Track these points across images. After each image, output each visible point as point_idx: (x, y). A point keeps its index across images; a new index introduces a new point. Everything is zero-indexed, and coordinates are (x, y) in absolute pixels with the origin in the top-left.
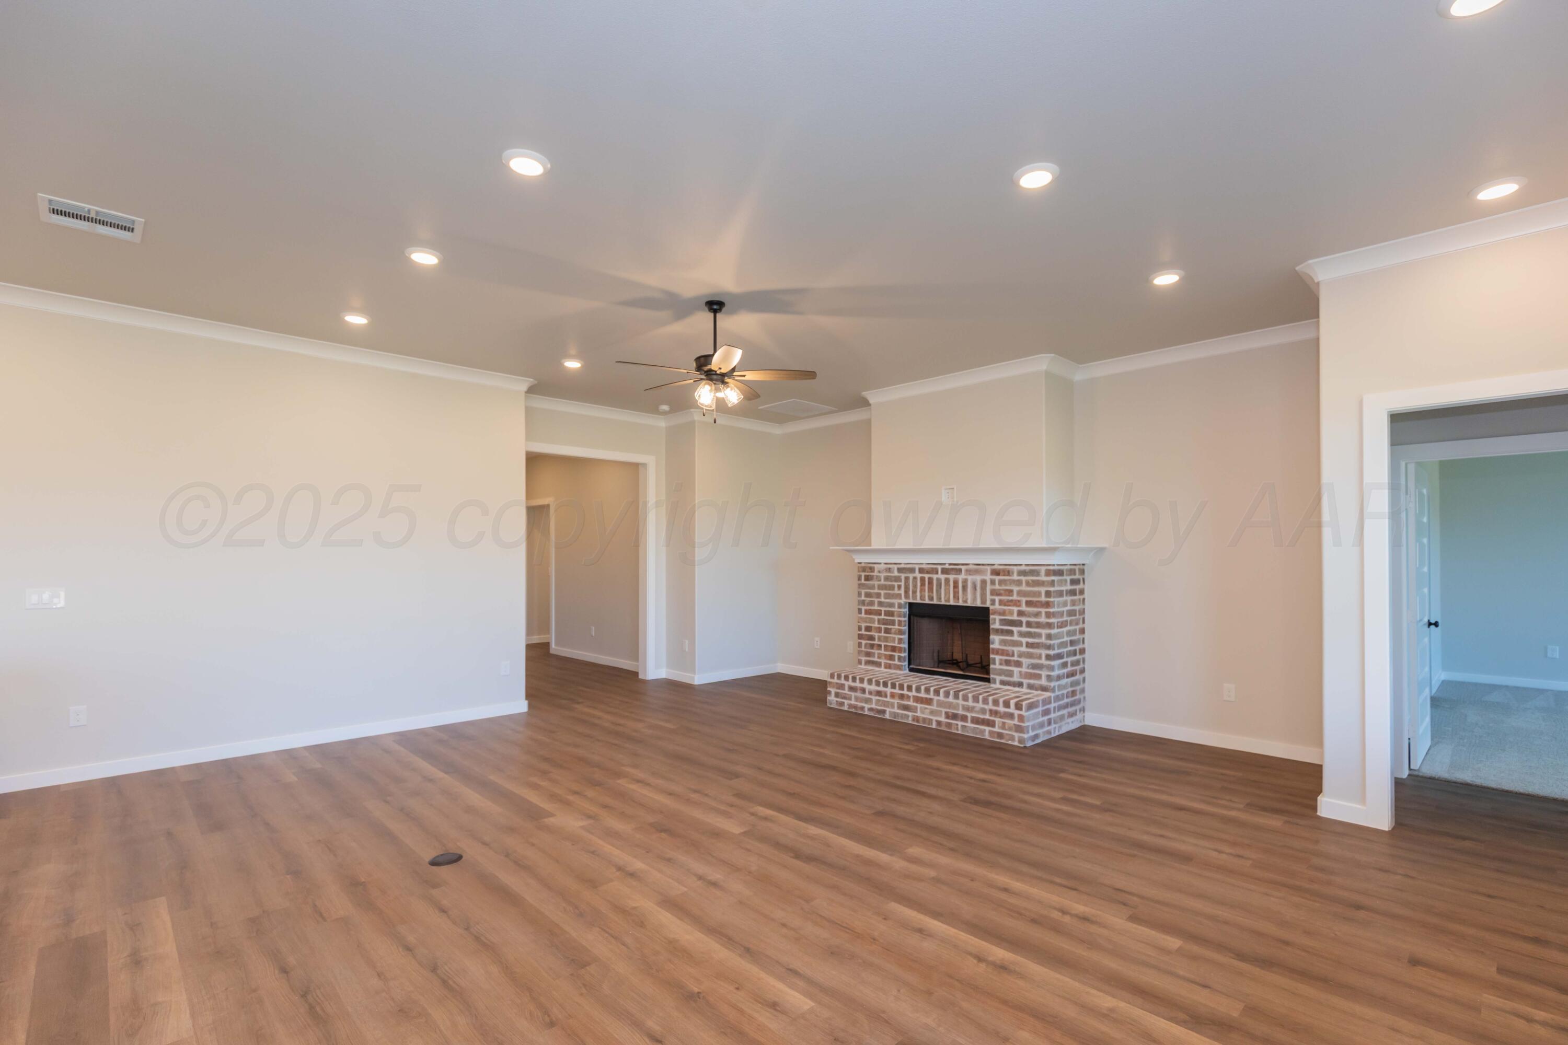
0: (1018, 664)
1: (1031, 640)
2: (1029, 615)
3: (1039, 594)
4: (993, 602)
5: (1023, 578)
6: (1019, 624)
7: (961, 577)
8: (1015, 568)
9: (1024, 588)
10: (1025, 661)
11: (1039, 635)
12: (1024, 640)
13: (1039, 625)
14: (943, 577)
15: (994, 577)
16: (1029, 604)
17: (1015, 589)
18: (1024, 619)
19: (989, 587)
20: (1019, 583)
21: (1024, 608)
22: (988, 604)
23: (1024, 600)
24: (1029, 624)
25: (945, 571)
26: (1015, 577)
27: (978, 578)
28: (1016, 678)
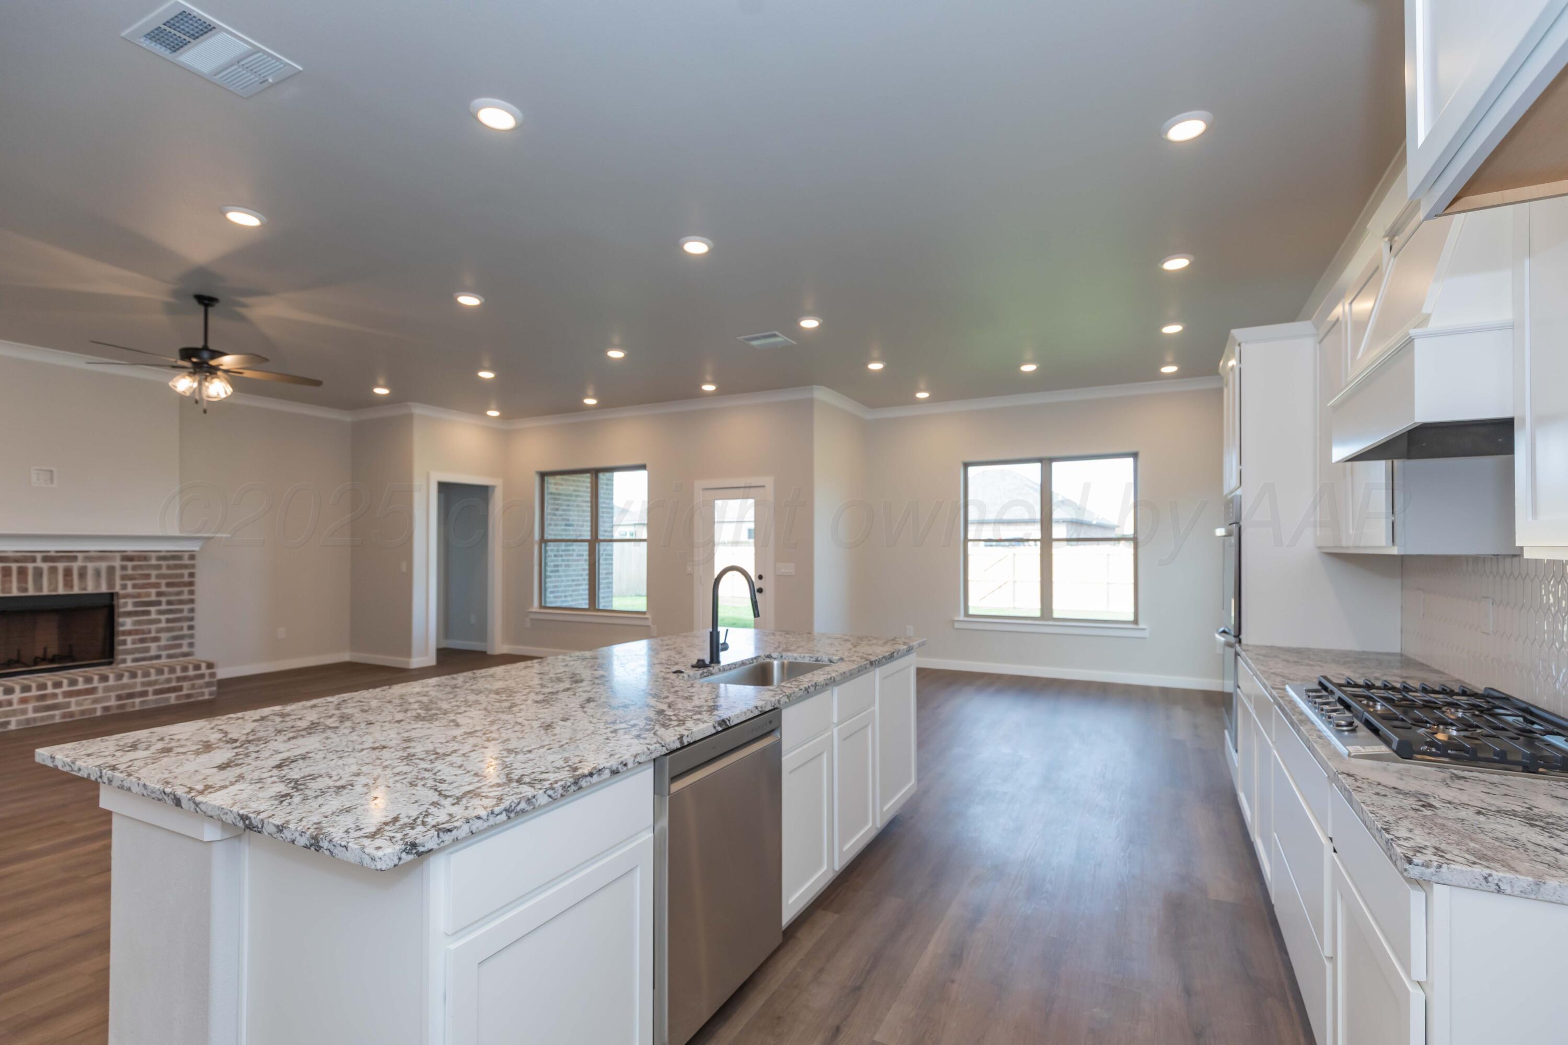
0: (156, 639)
1: (170, 616)
2: (170, 594)
3: (182, 576)
4: (124, 587)
5: (163, 563)
6: (158, 603)
7: (75, 566)
8: (153, 554)
9: (164, 571)
10: (164, 636)
11: (181, 611)
12: (163, 617)
13: (181, 602)
14: (45, 566)
15: (125, 563)
16: (168, 585)
17: (154, 573)
18: (164, 599)
19: (118, 573)
20: (158, 567)
21: (164, 589)
22: (117, 589)
23: (163, 582)
24: (169, 603)
25: (46, 559)
26: (154, 562)
27: (103, 565)
28: (153, 653)
